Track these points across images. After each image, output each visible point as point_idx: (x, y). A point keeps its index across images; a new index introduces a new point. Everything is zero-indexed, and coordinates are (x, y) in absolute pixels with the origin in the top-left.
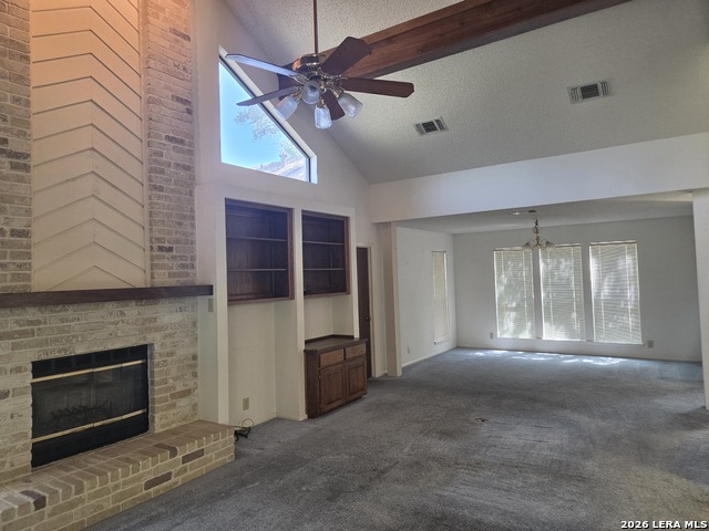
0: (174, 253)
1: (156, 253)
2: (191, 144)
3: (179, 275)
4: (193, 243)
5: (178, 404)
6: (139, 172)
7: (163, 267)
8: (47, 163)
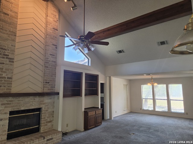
0: (50, 84)
1: (45, 84)
2: (56, 56)
3: (51, 89)
4: (55, 81)
5: (48, 125)
6: (42, 63)
7: (46, 87)
8: (18, 61)
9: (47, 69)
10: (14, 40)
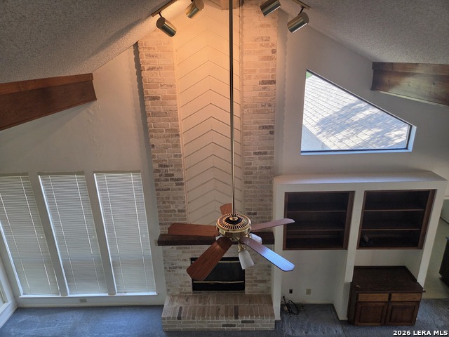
0: (258, 215)
2: (272, 153)
4: (270, 209)
5: (258, 285)
8: (192, 178)
9: (249, 187)
10: (177, 146)
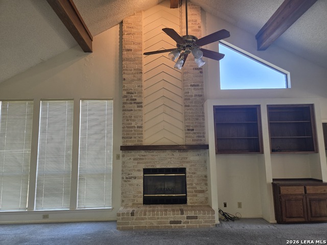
0: (195, 131)
1: (187, 132)
2: (202, 85)
3: (197, 140)
4: (204, 127)
5: (198, 195)
6: (180, 101)
7: (190, 137)
8: (149, 104)
9: (188, 110)
